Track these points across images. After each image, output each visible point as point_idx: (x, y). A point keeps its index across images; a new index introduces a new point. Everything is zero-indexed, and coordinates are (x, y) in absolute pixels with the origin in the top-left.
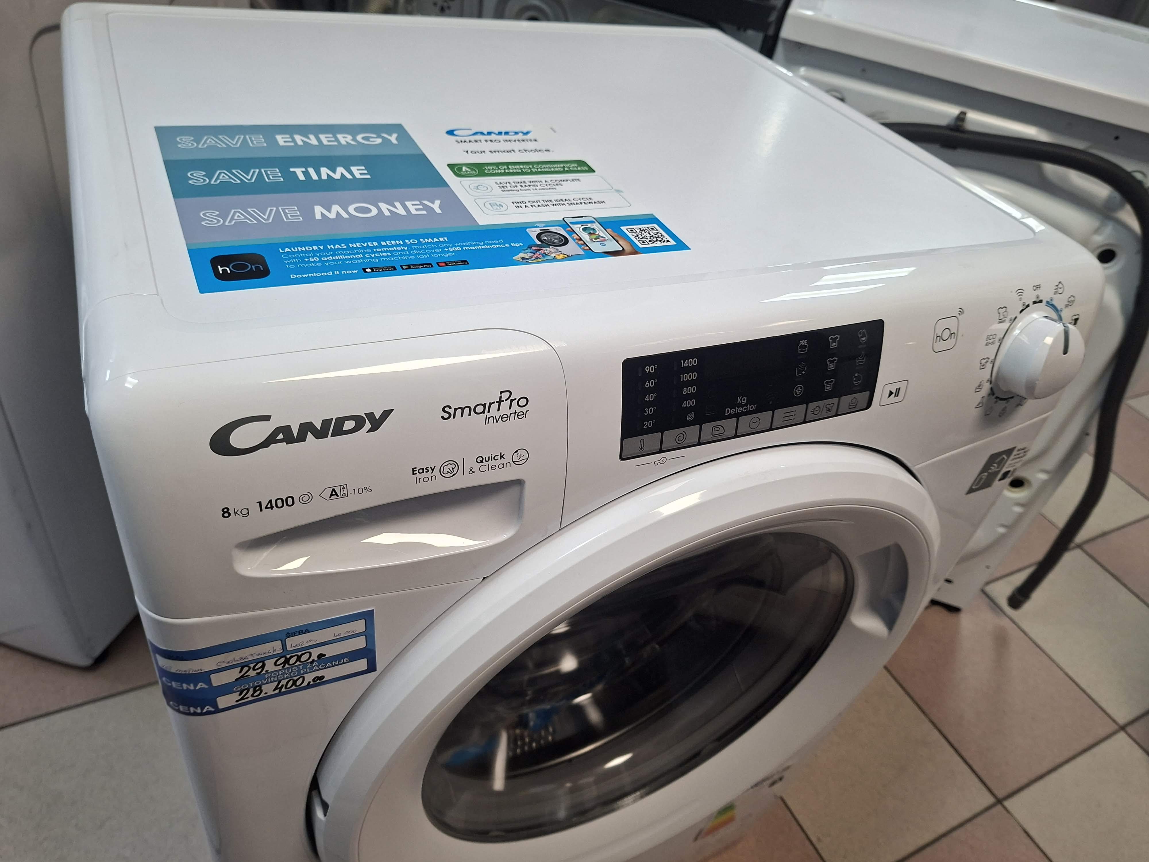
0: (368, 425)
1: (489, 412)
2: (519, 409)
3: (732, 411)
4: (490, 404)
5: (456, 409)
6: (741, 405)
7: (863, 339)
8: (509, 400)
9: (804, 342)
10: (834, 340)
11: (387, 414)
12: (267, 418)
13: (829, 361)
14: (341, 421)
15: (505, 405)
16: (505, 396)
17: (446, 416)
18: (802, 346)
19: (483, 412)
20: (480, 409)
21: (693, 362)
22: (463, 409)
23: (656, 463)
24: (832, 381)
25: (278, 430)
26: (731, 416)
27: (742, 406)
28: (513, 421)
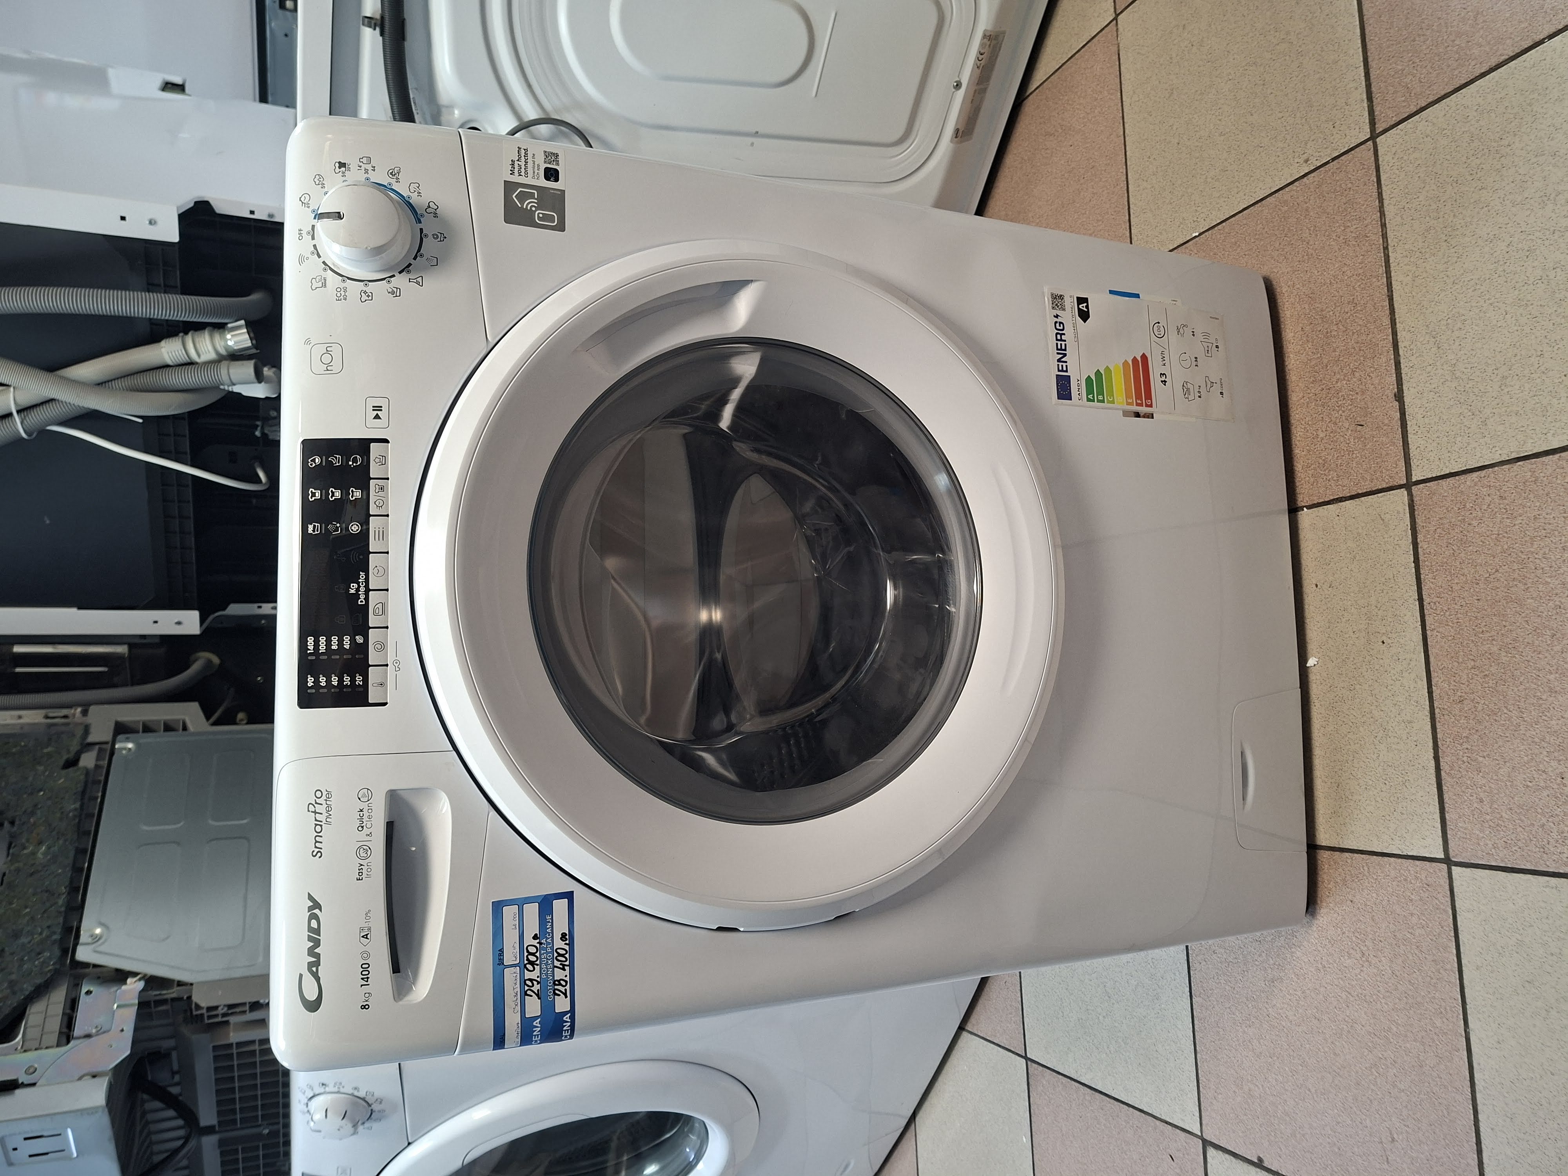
0: (317, 911)
1: (321, 822)
2: (324, 797)
3: (362, 597)
4: (316, 820)
5: (316, 847)
6: (358, 590)
7: (317, 460)
8: (316, 805)
9: (310, 528)
10: (314, 494)
11: (310, 897)
12: (301, 976)
13: (332, 497)
14: (310, 929)
15: (319, 808)
16: (312, 808)
17: (319, 854)
18: (314, 531)
19: (321, 826)
20: (318, 828)
21: (311, 640)
22: (316, 842)
23: (397, 669)
24: (352, 491)
25: (310, 970)
26: (367, 599)
27: (359, 586)
28: (333, 802)
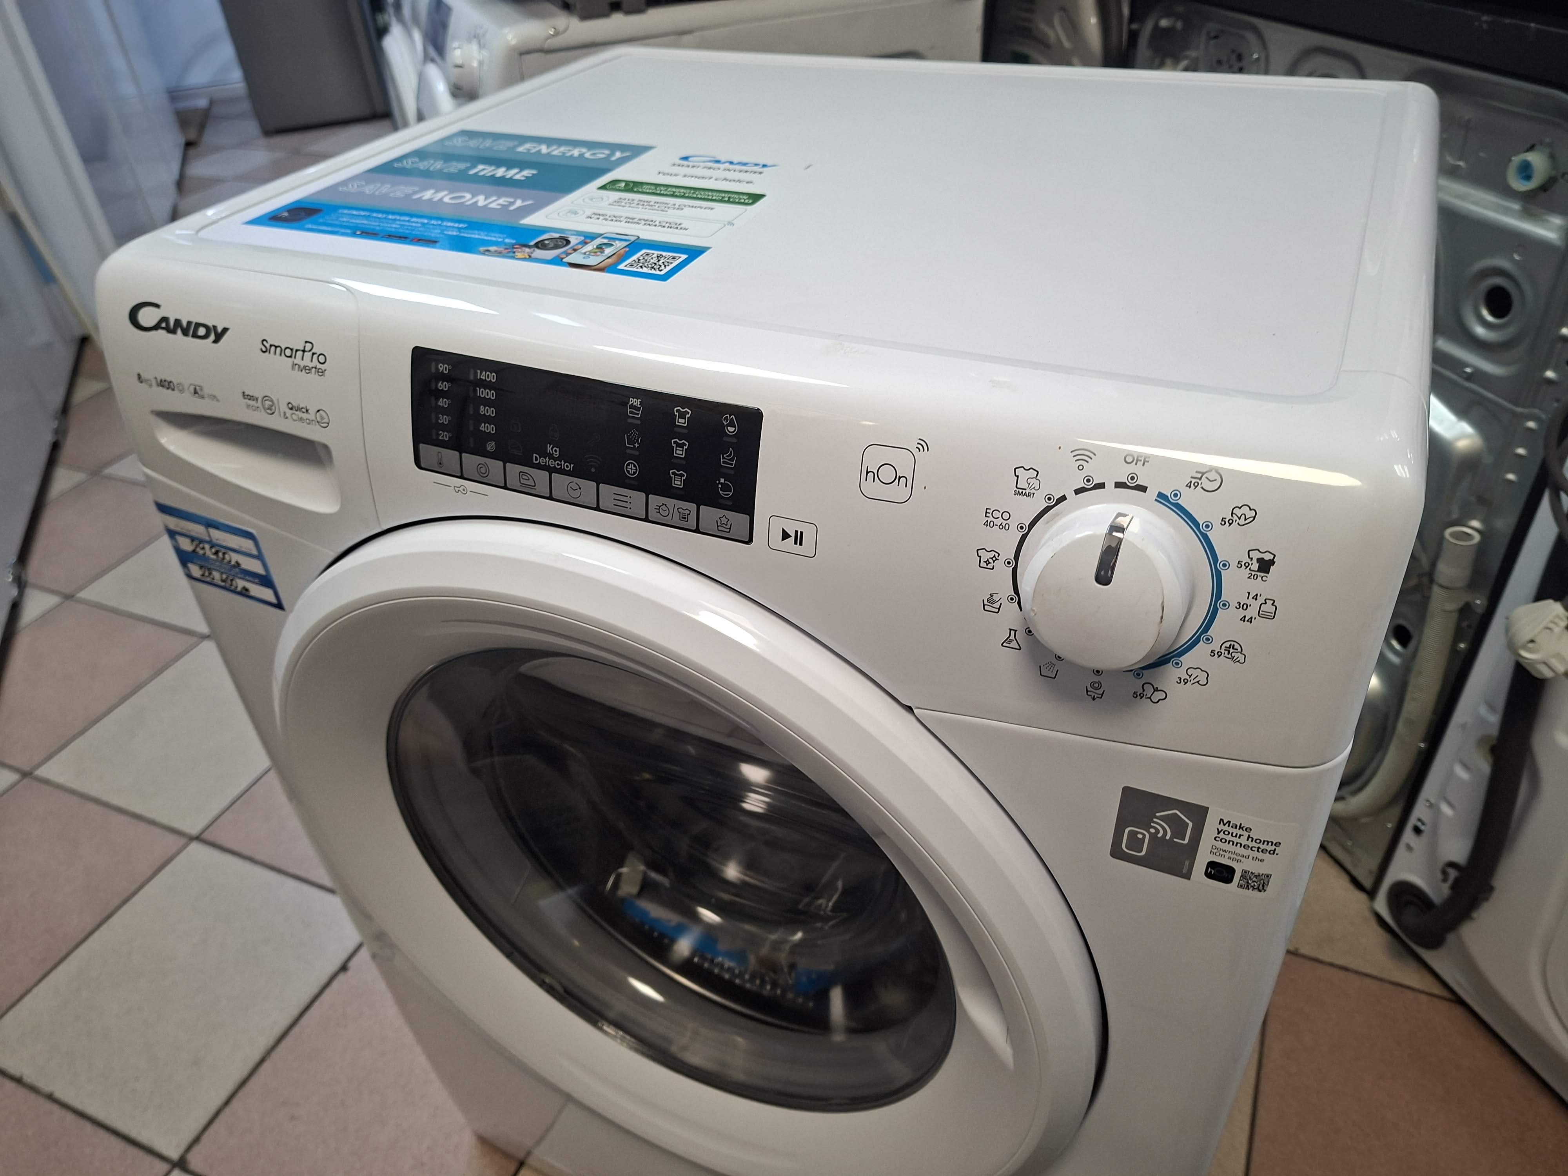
0: (212, 337)
1: (295, 357)
2: (319, 366)
3: (542, 461)
4: (297, 351)
5: (271, 346)
6: (551, 456)
7: (731, 429)
8: (311, 353)
9: (636, 402)
10: (682, 415)
11: (225, 330)
12: (157, 306)
13: (675, 442)
14: (198, 325)
15: (308, 355)
16: (308, 347)
17: (264, 349)
18: (632, 406)
19: (290, 357)
20: (288, 352)
21: (492, 377)
22: (276, 347)
23: (457, 489)
24: (682, 475)
25: (165, 319)
26: (539, 467)
27: (555, 459)
28: (313, 376)
